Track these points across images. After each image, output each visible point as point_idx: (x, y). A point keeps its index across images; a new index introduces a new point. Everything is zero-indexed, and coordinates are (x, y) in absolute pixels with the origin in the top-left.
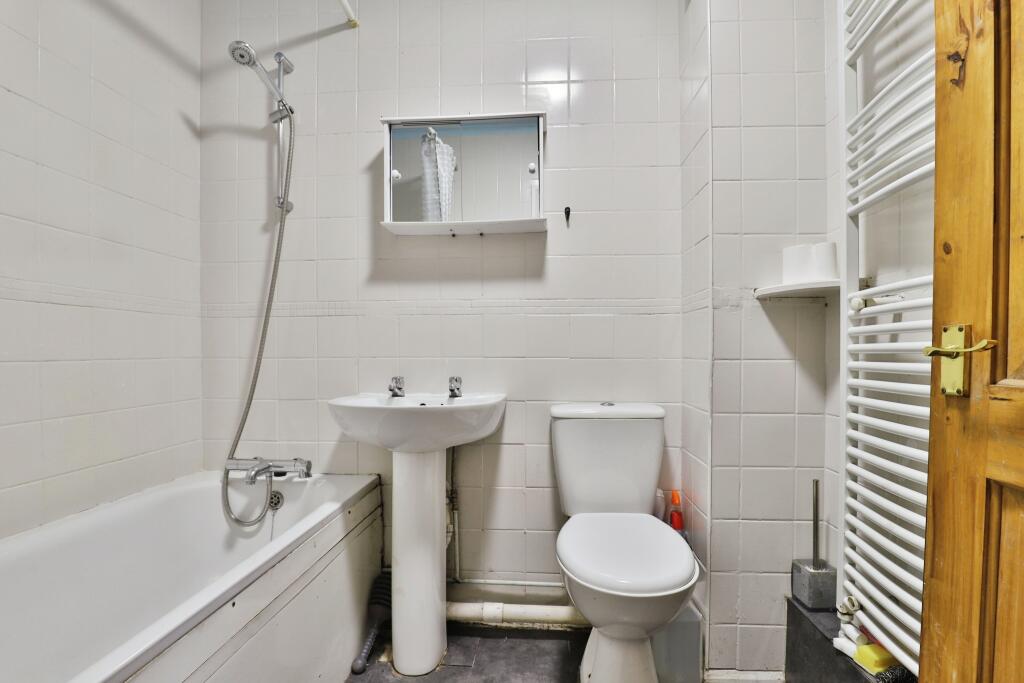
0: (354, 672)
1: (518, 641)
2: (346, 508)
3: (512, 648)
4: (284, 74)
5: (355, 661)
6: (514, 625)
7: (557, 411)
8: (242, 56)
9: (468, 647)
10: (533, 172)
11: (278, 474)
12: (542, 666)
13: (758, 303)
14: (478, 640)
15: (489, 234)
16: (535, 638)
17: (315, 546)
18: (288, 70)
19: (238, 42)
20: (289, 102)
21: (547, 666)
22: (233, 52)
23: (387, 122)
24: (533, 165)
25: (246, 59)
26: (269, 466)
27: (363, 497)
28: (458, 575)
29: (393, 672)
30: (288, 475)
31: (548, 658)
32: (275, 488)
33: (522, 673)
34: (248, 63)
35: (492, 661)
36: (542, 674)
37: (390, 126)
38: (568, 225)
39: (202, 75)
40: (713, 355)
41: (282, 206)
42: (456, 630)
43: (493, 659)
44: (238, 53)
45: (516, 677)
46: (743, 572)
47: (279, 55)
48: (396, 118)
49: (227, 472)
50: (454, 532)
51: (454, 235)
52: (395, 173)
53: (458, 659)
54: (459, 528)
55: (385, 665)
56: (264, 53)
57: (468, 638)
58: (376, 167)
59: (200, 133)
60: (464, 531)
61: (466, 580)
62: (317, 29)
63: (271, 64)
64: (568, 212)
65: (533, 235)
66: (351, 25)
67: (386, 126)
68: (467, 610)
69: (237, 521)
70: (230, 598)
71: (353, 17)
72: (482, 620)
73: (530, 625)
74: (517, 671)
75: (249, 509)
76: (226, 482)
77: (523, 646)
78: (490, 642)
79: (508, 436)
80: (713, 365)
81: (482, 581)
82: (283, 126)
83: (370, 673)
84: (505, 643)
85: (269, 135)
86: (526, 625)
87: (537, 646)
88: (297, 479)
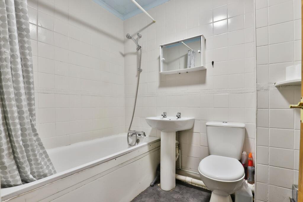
0: (151, 186)
1: (196, 190)
2: (149, 144)
3: (194, 191)
4: (139, 38)
5: (151, 183)
6: (197, 186)
7: (208, 124)
8: (129, 37)
9: (181, 188)
10: (200, 52)
11: (139, 135)
12: (200, 198)
13: (276, 88)
14: (184, 187)
15: (189, 72)
16: (202, 191)
17: (139, 152)
18: (140, 37)
19: (128, 34)
20: (140, 45)
21: (202, 199)
22: (127, 36)
23: (161, 46)
24: (199, 51)
25: (130, 37)
26: (136, 133)
27: (155, 143)
28: (180, 167)
29: (160, 188)
30: (141, 135)
31: (203, 197)
32: (138, 138)
33: (193, 198)
34: (130, 38)
35: (186, 193)
36: (199, 200)
37: (162, 47)
38: (213, 67)
39: (124, 42)
40: (257, 107)
41: (140, 71)
42: (179, 182)
43: (187, 192)
44: (128, 36)
45: (191, 199)
46: (270, 184)
47: (138, 34)
48: (163, 44)
49: (128, 133)
50: (179, 155)
51: (180, 73)
52: (163, 59)
53: (177, 190)
54: (181, 155)
55: (159, 186)
56: (134, 35)
57: (182, 185)
58: (159, 58)
59: (124, 55)
60: (183, 156)
61: (183, 170)
62: (146, 25)
63: (136, 37)
64: (213, 63)
65: (203, 71)
66: (154, 22)
67: (161, 47)
68: (182, 178)
69: (130, 145)
70: (115, 158)
71: (154, 20)
72: (186, 181)
73: (201, 187)
74: (192, 197)
75: (132, 143)
76: (128, 136)
77: (197, 191)
78: (188, 188)
79: (195, 130)
80: (257, 110)
81: (187, 171)
82: (139, 51)
83: (154, 187)
84: (192, 189)
85: (136, 53)
86: (200, 186)
87: (201, 193)
88: (143, 137)
